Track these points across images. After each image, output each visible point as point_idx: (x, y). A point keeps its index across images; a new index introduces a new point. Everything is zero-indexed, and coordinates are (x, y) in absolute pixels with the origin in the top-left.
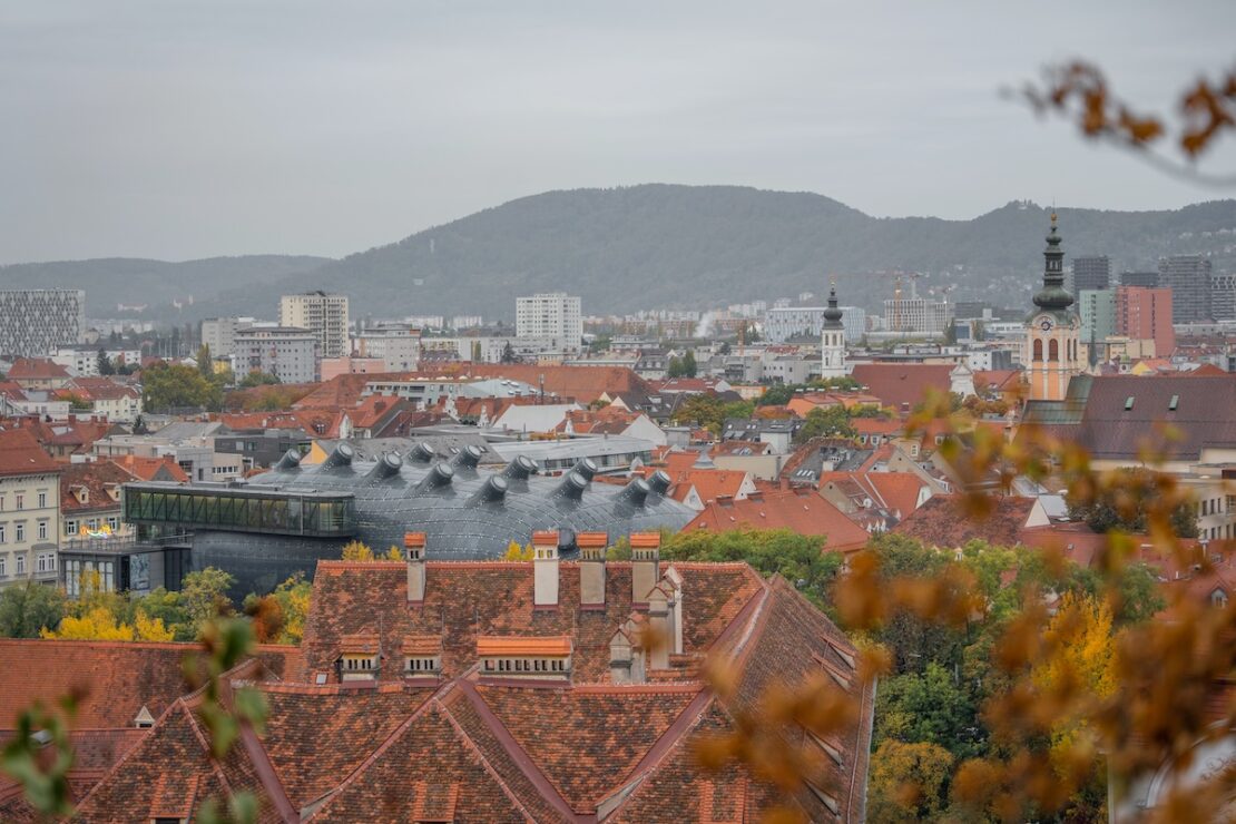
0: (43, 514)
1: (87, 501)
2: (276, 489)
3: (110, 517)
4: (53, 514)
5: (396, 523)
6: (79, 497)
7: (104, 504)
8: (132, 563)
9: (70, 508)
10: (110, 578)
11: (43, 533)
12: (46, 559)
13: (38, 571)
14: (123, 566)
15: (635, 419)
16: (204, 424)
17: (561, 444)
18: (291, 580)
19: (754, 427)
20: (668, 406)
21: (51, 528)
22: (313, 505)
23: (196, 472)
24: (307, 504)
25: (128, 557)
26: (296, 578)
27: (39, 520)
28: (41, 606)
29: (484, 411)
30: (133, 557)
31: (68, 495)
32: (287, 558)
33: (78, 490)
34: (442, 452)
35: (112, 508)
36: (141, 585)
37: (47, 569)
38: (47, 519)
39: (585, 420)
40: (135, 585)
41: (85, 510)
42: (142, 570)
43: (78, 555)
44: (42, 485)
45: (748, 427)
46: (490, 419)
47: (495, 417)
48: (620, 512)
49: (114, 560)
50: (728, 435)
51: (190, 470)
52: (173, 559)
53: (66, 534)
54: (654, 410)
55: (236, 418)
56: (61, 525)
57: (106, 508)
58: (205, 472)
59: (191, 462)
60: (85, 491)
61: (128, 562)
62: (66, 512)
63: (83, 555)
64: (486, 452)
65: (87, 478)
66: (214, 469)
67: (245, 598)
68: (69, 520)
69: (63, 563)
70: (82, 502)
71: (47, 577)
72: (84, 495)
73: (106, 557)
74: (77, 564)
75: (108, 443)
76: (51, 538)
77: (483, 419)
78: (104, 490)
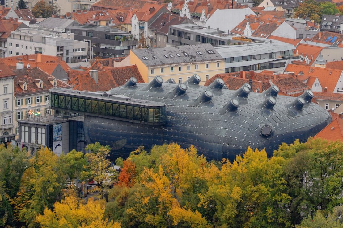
0: (6, 97)
1: (26, 89)
2: (127, 100)
3: (37, 96)
4: (10, 97)
5: (185, 118)
6: (23, 87)
7: (34, 90)
8: (54, 129)
9: (19, 93)
10: (44, 136)
11: (6, 106)
12: (7, 118)
13: (4, 124)
14: (50, 130)
15: (281, 23)
16: (64, 20)
17: (249, 47)
18: (138, 150)
19: (337, 20)
20: (292, 2)
21: (10, 103)
22: (146, 109)
23: (65, 51)
24: (143, 109)
25: (52, 126)
26: (140, 149)
27: (4, 100)
28: (19, 161)
29: (203, 12)
30: (55, 126)
31: (18, 86)
32: (131, 132)
33: (22, 84)
34: (193, 54)
35: (39, 92)
36: (58, 139)
37: (8, 123)
38: (8, 99)
39: (255, 21)
40: (56, 139)
41: (26, 94)
42: (59, 131)
43: (28, 124)
44: (5, 83)
45: (334, 20)
46: (206, 15)
47: (209, 15)
48: (291, 114)
49: (46, 127)
50: (324, 24)
51: (62, 50)
52: (73, 125)
53: (16, 106)
54: (285, 4)
55: (79, 15)
56: (14, 101)
57: (36, 92)
58: (69, 51)
59: (63, 46)
60: (26, 84)
61: (52, 128)
62: (17, 95)
63: (30, 124)
64: (214, 53)
65: (26, 77)
66: (74, 50)
67: (116, 159)
68: (18, 99)
69: (20, 127)
70: (24, 90)
71: (8, 127)
72: (25, 86)
73: (42, 126)
74: (27, 129)
75: (19, 33)
76: (10, 108)
77: (203, 16)
78: (34, 83)
